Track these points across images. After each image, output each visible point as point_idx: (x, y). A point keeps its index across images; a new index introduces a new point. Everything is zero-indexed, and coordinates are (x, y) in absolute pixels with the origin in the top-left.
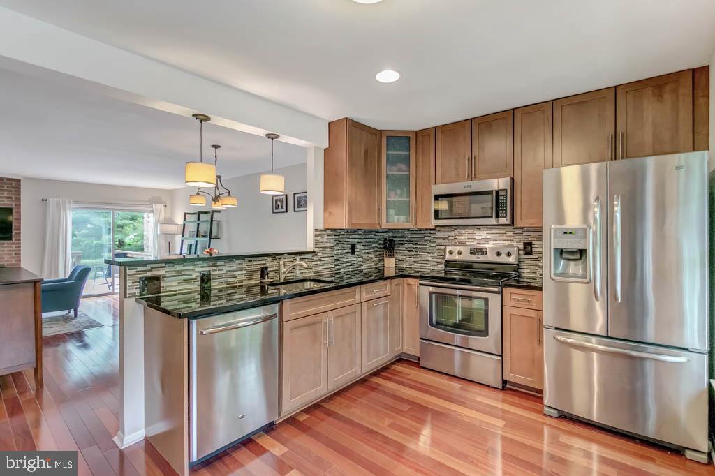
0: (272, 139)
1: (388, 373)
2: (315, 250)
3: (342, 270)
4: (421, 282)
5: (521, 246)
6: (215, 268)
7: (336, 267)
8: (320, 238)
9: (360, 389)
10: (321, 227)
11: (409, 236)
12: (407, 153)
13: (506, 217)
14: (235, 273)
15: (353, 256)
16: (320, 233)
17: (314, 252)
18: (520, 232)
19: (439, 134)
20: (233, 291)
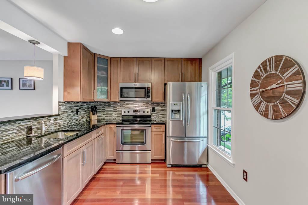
0: (34, 44)
1: (103, 171)
2: (60, 113)
3: (72, 124)
4: (117, 126)
5: (151, 109)
7: (70, 122)
8: (62, 106)
9: (93, 183)
10: (62, 100)
11: (103, 105)
12: (106, 67)
13: (150, 98)
14: (8, 132)
15: (77, 115)
16: (62, 103)
17: (59, 115)
18: (151, 103)
19: (122, 61)
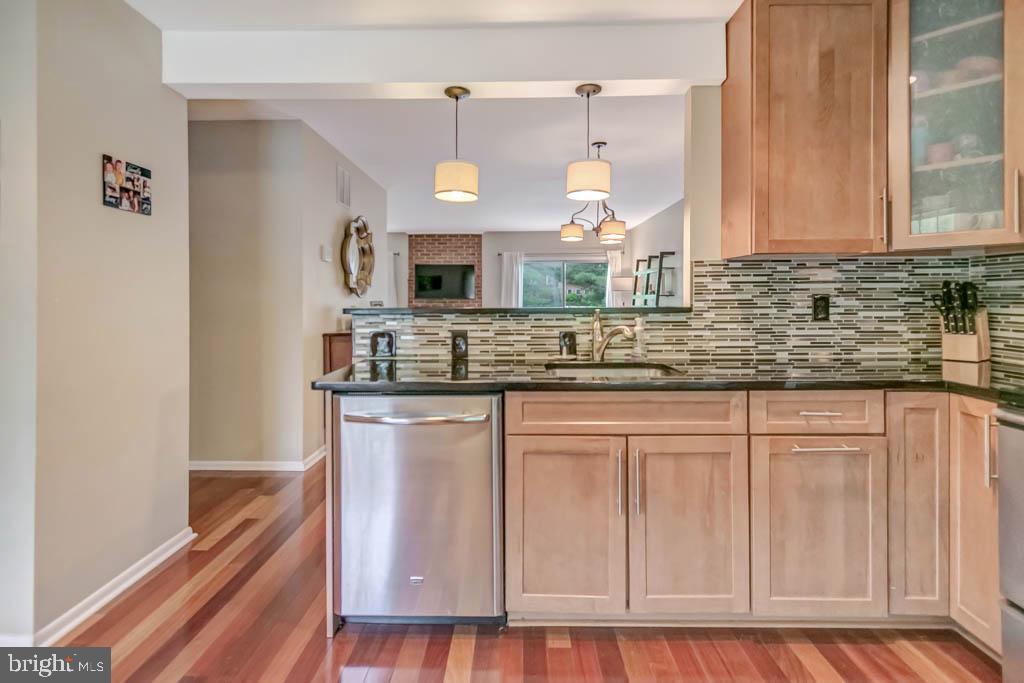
2: (697, 305)
3: (784, 356)
4: (1002, 413)
6: (474, 327)
8: (711, 279)
14: (510, 338)
15: (823, 324)
17: (689, 310)
20: (507, 368)
